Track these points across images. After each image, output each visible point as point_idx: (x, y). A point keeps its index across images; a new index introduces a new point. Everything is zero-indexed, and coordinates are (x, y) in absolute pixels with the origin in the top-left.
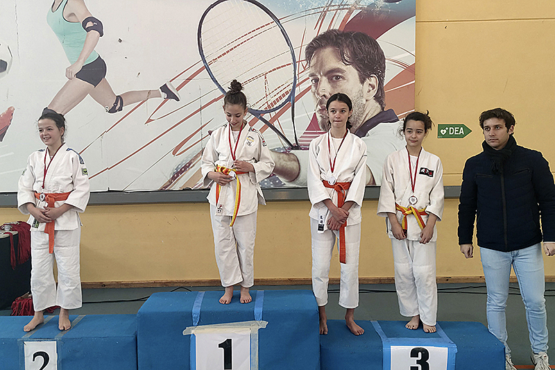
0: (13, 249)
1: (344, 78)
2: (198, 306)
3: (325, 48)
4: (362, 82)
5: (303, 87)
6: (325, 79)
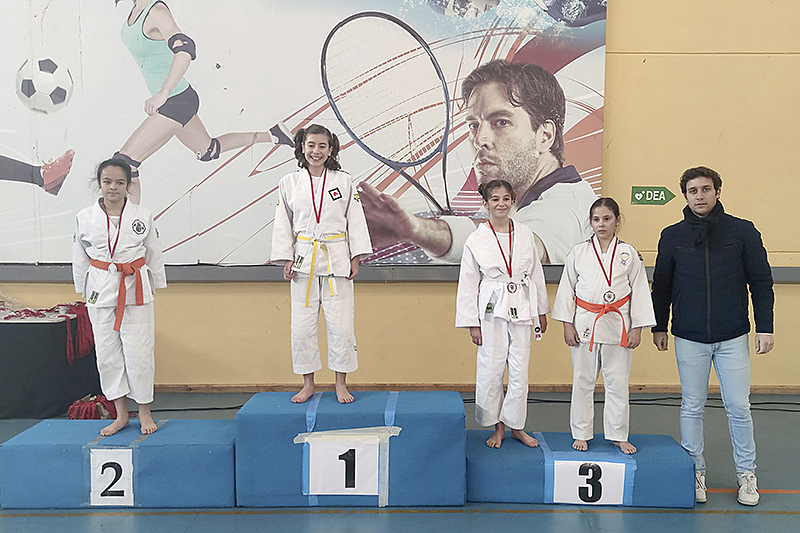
0: (69, 338)
1: (511, 124)
3: (488, 84)
4: (535, 129)
5: (458, 134)
6: (486, 124)
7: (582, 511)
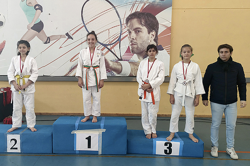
0: (4, 98)
1: (141, 32)
2: (78, 122)
3: (134, 19)
4: (149, 33)
5: (124, 35)
6: (133, 32)
7: (165, 158)
